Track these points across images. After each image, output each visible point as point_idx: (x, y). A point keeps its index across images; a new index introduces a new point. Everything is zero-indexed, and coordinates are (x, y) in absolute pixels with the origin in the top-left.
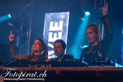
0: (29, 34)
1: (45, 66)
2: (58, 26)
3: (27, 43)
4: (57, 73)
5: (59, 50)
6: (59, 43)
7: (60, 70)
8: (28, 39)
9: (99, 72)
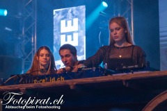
1: (56, 80)
2: (72, 25)
3: (32, 52)
4: (72, 87)
7: (75, 83)
8: (34, 47)
9: (127, 81)
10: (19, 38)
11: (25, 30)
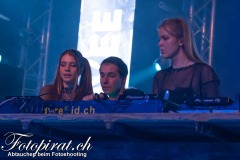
0: (46, 38)
1: (82, 111)
2: (112, 20)
3: (40, 59)
4: (108, 126)
5: (111, 80)
6: (112, 66)
7: (114, 120)
8: (44, 51)
9: (200, 124)
10: (21, 34)
11: (31, 21)
